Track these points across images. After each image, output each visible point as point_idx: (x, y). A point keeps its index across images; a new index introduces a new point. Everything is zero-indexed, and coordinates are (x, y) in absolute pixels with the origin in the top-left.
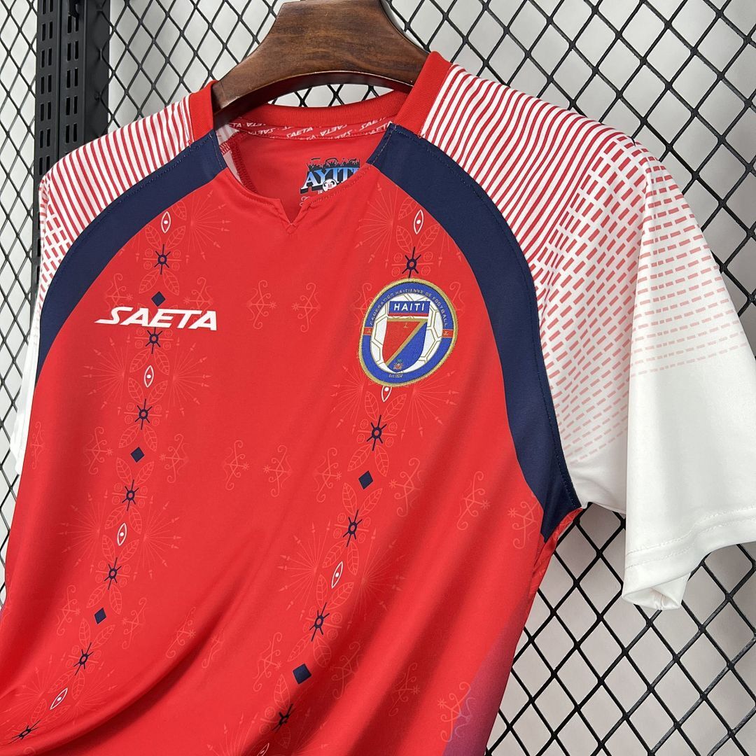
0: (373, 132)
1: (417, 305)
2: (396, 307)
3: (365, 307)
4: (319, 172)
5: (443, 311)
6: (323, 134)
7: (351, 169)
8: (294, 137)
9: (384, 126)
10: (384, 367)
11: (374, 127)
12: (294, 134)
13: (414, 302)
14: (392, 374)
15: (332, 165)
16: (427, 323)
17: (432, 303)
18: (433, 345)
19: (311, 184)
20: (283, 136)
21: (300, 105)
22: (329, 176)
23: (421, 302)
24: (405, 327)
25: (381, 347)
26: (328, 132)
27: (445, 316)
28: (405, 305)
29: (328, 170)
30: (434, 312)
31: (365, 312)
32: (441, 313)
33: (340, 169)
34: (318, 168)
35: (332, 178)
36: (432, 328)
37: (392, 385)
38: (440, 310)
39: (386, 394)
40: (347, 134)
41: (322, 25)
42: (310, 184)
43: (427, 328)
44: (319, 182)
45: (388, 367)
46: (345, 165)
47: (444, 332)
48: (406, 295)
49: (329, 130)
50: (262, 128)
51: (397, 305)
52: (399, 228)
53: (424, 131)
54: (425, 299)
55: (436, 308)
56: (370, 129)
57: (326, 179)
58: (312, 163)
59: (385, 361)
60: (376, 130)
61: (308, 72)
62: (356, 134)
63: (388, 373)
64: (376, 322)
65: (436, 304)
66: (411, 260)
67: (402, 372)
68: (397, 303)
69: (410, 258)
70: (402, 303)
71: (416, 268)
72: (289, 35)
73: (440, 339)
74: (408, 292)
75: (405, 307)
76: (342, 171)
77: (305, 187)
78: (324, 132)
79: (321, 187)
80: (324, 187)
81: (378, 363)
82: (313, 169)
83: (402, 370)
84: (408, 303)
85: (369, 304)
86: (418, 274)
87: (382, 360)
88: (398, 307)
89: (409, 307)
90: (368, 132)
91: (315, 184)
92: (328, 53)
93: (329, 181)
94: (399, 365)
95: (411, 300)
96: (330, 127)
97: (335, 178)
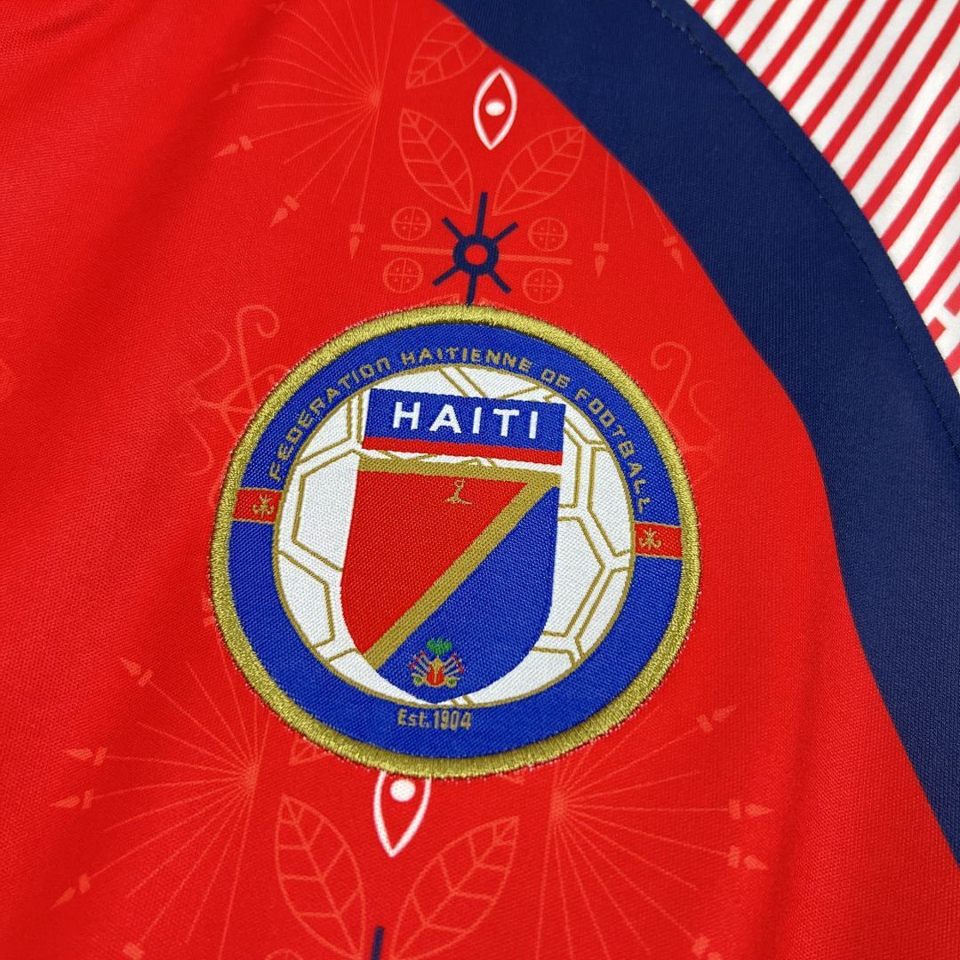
1: (506, 414)
2: (399, 414)
3: (243, 400)
5: (627, 449)
10: (360, 671)
13: (488, 405)
14: (411, 710)
16: (554, 493)
17: (572, 413)
18: (598, 583)
23: (526, 408)
24: (455, 499)
25: (335, 579)
27: (636, 468)
28: (448, 409)
30: (587, 449)
31: (241, 422)
32: (617, 455)
36: (581, 511)
37: (429, 771)
38: (613, 444)
39: (398, 815)
43: (561, 513)
45: (382, 671)
47: (639, 532)
48: (451, 370)
51: (408, 407)
52: (410, 118)
54: (540, 394)
55: (591, 433)
59: (363, 643)
63: (392, 707)
64: (300, 470)
65: (594, 420)
66: (473, 240)
67: (460, 701)
68: (408, 399)
69: (468, 230)
70: (432, 404)
71: (498, 269)
73: (625, 561)
74: (458, 360)
75: (447, 418)
81: (325, 653)
83: (464, 690)
84: (464, 406)
85: (263, 391)
86: (507, 297)
87: (344, 639)
88: (414, 416)
89: (466, 422)
94: (437, 664)
95: (473, 394)
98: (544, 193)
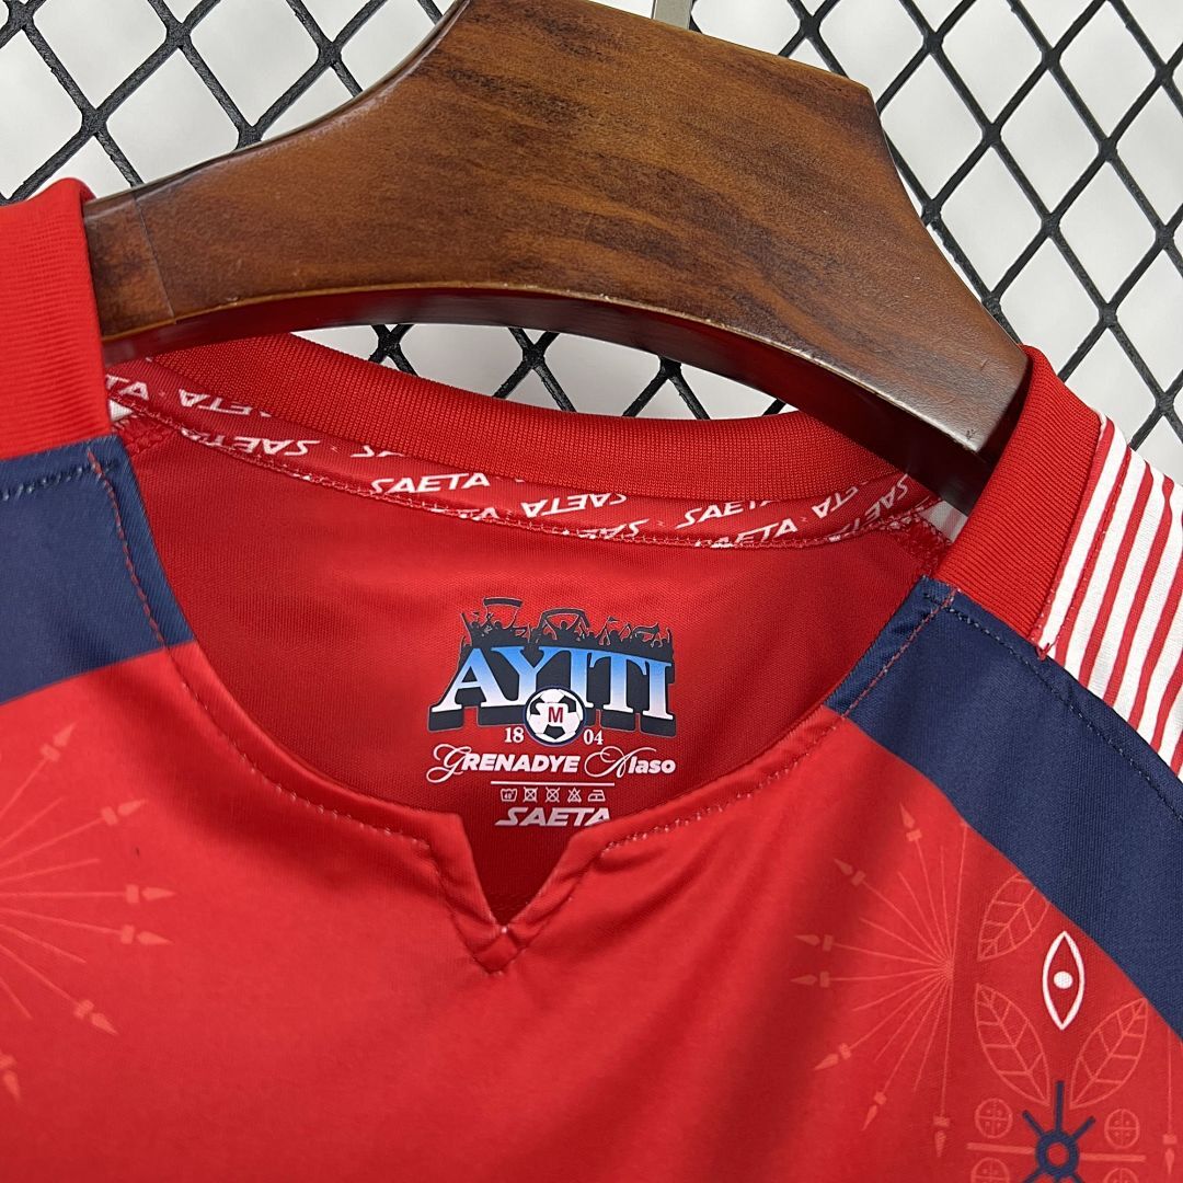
0: (723, 543)
4: (514, 656)
6: (531, 510)
7: (640, 662)
8: (405, 495)
9: (767, 530)
11: (728, 527)
12: (406, 484)
15: (568, 638)
19: (478, 695)
20: (354, 483)
21: (378, 356)
22: (554, 676)
26: (554, 510)
29: (549, 653)
33: (597, 655)
34: (511, 639)
35: (567, 687)
40: (627, 531)
41: (656, 122)
42: (471, 697)
44: (510, 690)
46: (619, 646)
49: (556, 502)
50: (252, 426)
52: (984, 995)
53: (1048, 636)
56: (716, 530)
57: (541, 687)
58: (486, 616)
60: (732, 539)
61: (581, 290)
62: (660, 535)
66: (1053, 1137)
69: (1048, 1127)
71: (1078, 1170)
72: (510, 114)
76: (605, 665)
77: (449, 704)
78: (539, 506)
79: (517, 716)
80: (532, 719)
82: (490, 643)
90: (703, 537)
91: (494, 698)
92: (674, 239)
93: (552, 696)
96: (564, 490)
97: (579, 686)
98: (1116, 1082)
